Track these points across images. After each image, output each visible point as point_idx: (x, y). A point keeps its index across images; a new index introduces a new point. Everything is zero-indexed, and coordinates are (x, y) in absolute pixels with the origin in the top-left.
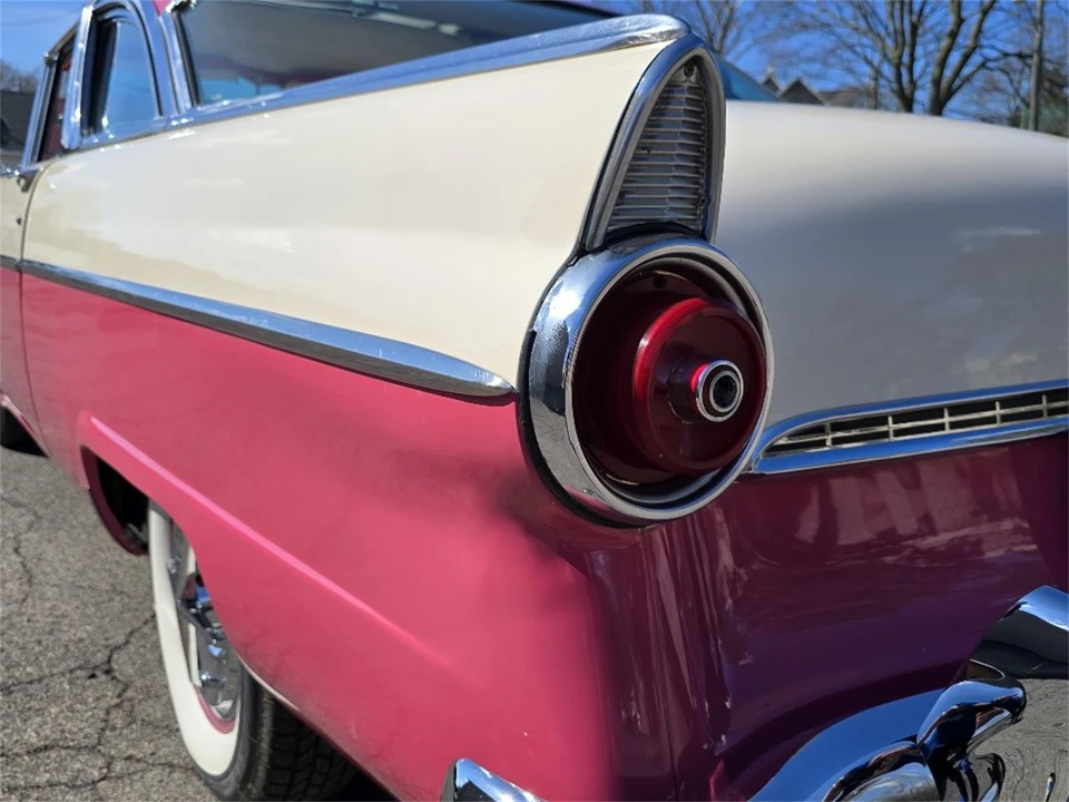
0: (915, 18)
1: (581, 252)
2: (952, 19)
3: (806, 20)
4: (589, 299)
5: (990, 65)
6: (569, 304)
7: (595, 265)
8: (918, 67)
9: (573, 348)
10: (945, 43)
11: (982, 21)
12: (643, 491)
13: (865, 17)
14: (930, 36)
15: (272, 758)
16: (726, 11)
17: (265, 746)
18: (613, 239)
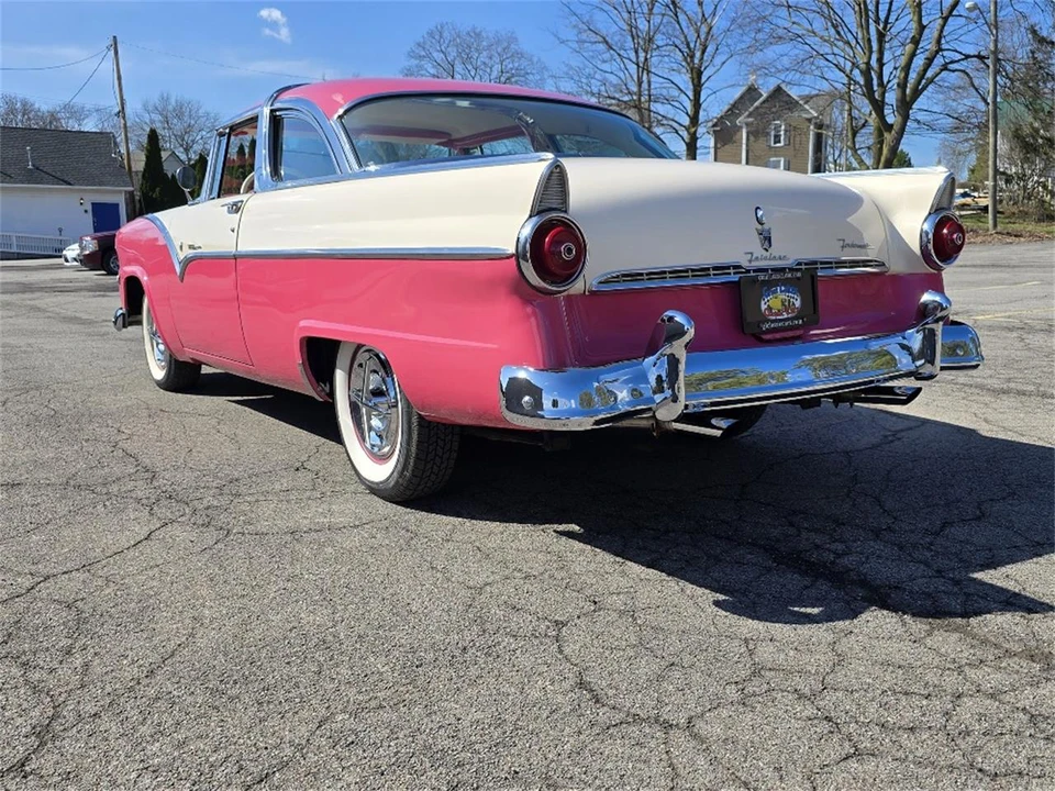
0: (881, 27)
1: (530, 216)
2: (914, 25)
3: (781, 32)
4: (533, 228)
5: (952, 66)
6: (527, 231)
7: (535, 219)
8: (886, 71)
9: (529, 240)
10: (909, 48)
11: (943, 27)
12: (553, 283)
13: (835, 27)
14: (895, 43)
15: (417, 454)
16: (704, 29)
17: (414, 449)
18: (539, 213)
